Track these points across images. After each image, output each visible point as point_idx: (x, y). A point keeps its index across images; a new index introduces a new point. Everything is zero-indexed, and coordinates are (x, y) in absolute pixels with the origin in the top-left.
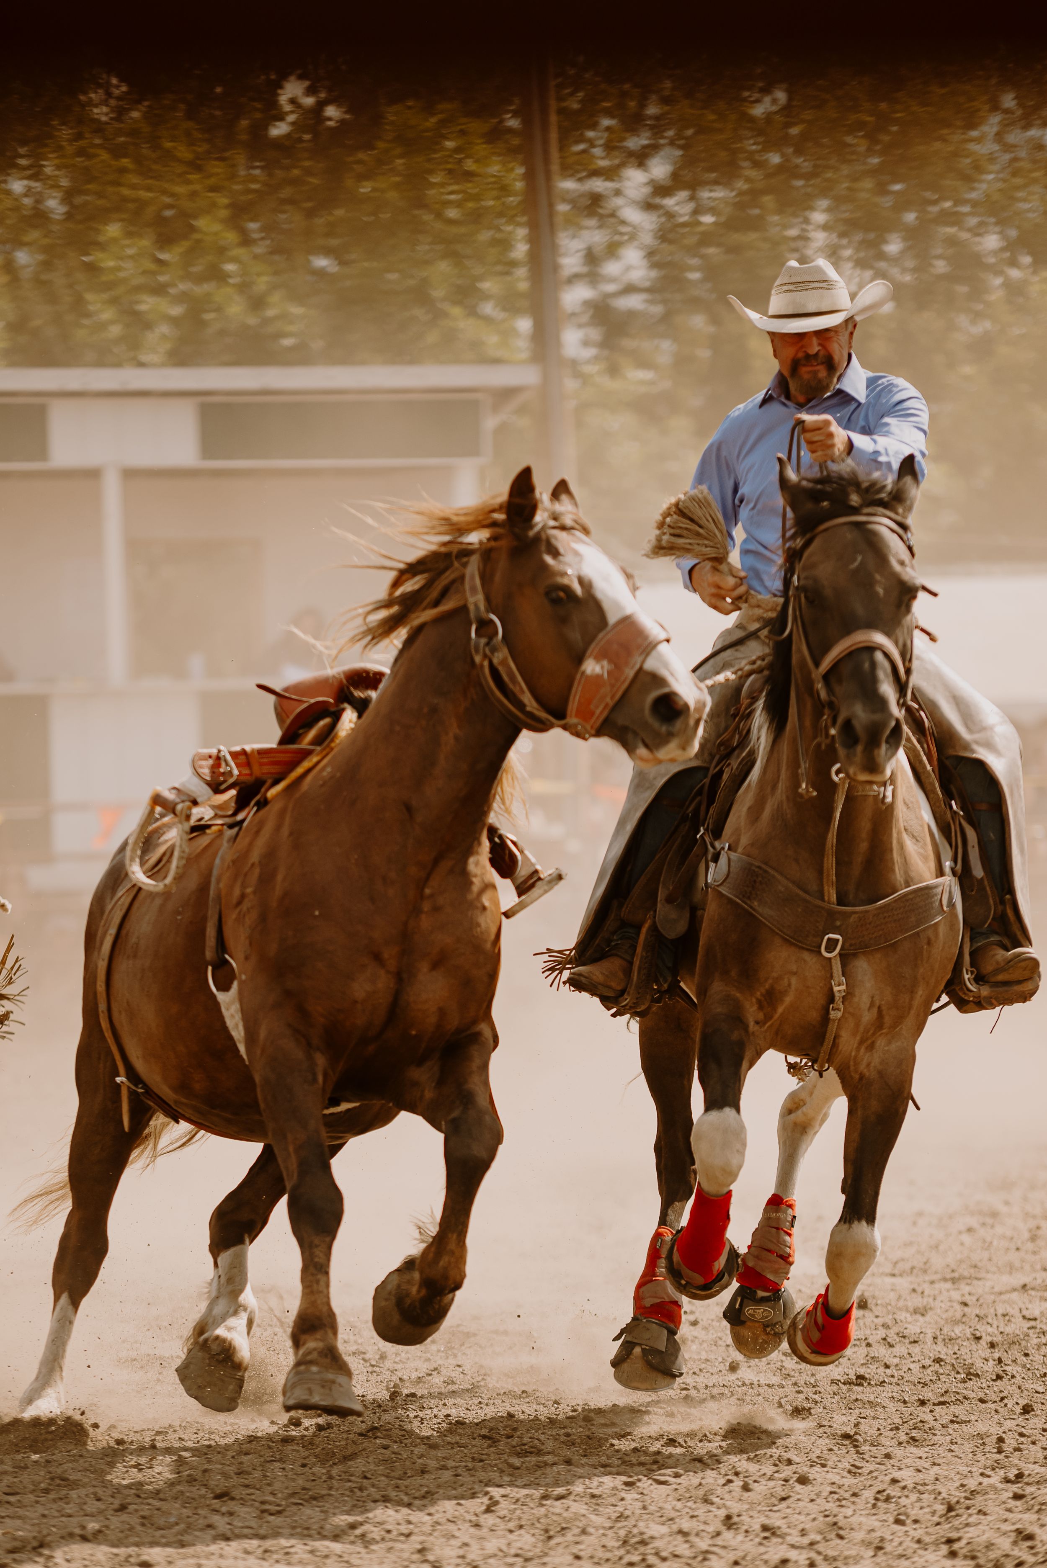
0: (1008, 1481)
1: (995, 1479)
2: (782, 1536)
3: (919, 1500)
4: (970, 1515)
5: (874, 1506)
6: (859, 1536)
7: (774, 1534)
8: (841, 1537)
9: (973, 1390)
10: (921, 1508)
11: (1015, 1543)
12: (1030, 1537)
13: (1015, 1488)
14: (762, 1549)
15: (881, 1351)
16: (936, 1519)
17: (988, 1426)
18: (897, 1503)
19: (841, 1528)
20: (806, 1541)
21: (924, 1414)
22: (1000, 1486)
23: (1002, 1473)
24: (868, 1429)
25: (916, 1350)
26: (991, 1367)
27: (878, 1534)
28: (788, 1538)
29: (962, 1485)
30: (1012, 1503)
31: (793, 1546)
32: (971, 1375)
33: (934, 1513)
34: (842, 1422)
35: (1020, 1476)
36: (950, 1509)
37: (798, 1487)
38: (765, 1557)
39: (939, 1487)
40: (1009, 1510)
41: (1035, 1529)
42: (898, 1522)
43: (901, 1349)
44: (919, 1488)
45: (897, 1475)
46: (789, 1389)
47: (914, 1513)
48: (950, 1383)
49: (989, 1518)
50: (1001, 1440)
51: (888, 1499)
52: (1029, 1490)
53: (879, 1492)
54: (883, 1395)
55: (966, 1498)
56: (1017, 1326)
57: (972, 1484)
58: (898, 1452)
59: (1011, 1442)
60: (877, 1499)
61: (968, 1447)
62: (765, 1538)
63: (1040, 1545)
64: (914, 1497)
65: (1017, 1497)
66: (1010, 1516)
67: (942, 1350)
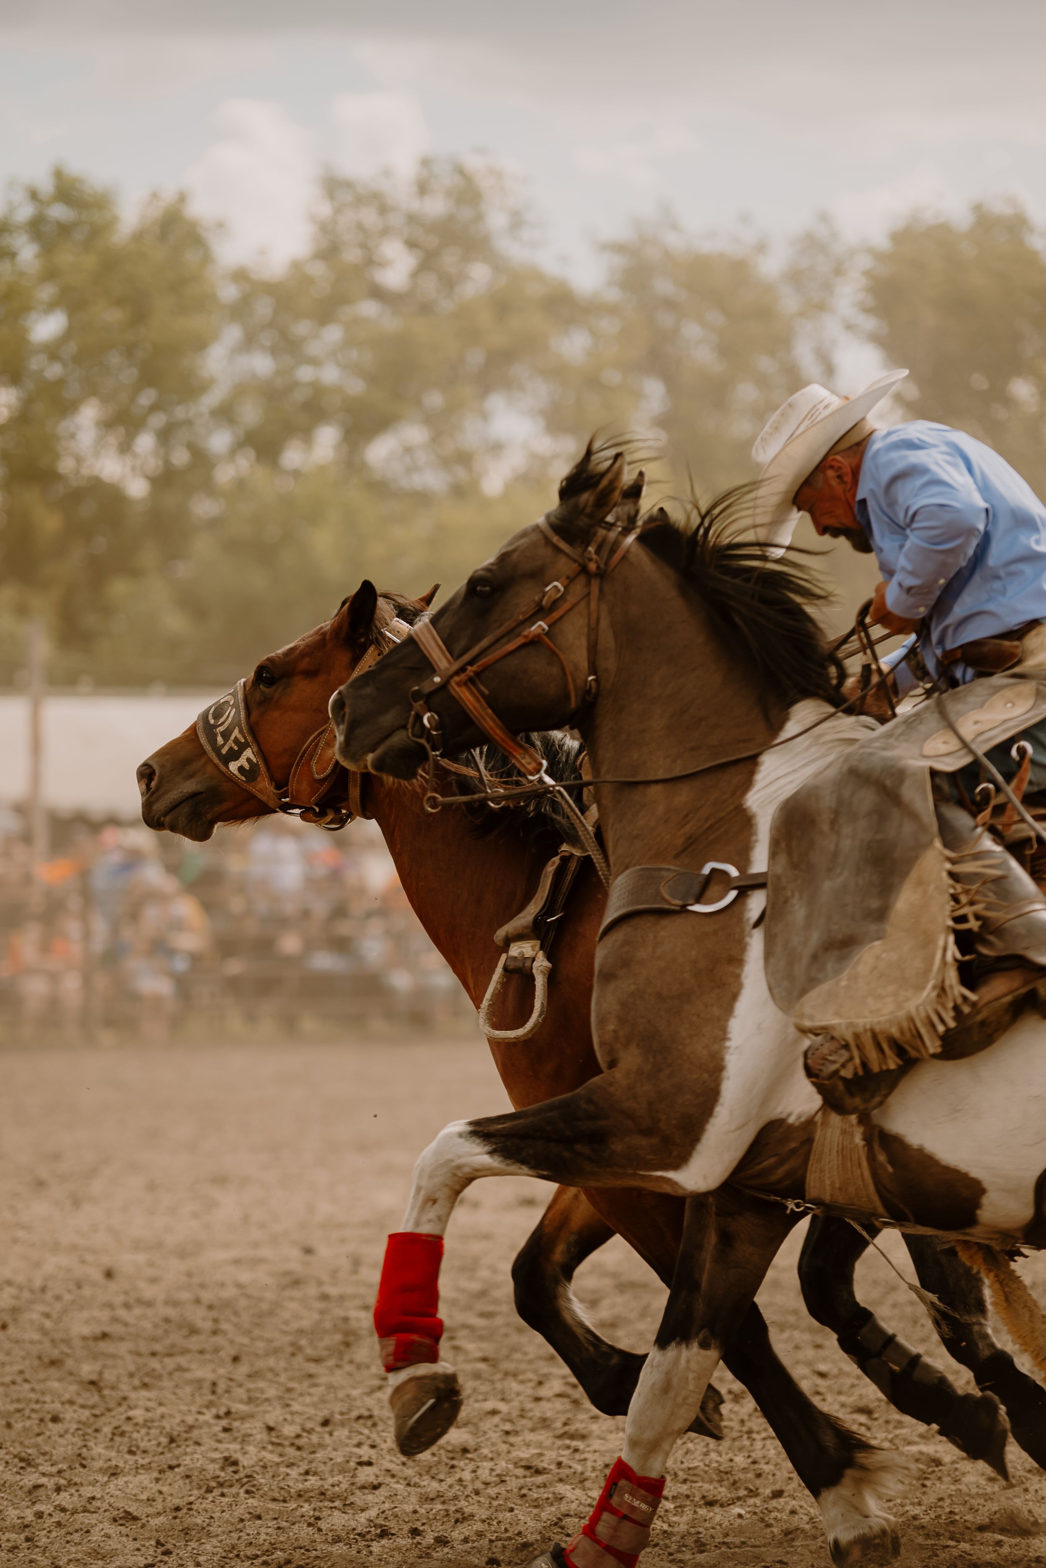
0: (218, 1417)
1: (208, 1416)
2: (36, 1466)
3: (148, 1434)
4: (188, 1446)
5: (112, 1440)
6: (100, 1464)
7: (29, 1464)
8: (84, 1466)
9: (194, 1343)
10: (149, 1440)
11: (223, 1469)
12: (235, 1463)
13: (224, 1423)
14: (18, 1477)
15: (122, 1313)
16: (160, 1450)
17: (203, 1372)
18: (130, 1437)
19: (84, 1459)
20: (54, 1470)
21: (155, 1364)
22: (213, 1421)
23: (214, 1411)
24: (109, 1376)
25: (150, 1312)
26: (208, 1325)
27: (114, 1463)
28: (41, 1468)
29: (183, 1421)
30: (222, 1435)
31: (44, 1474)
32: (193, 1331)
33: (159, 1444)
34: (88, 1370)
35: (228, 1413)
36: (172, 1440)
37: (51, 1425)
38: (21, 1483)
39: (165, 1423)
40: (219, 1441)
41: (238, 1456)
42: (131, 1452)
43: (137, 1311)
44: (147, 1424)
45: (131, 1413)
46: (47, 1345)
47: (143, 1445)
48: (176, 1338)
49: (203, 1448)
50: (214, 1384)
51: (122, 1434)
52: (236, 1424)
53: (116, 1428)
54: (123, 1348)
55: (186, 1432)
56: (230, 1292)
57: (190, 1420)
58: (133, 1395)
59: (222, 1386)
60: (113, 1434)
61: (188, 1390)
62: (22, 1468)
63: (241, 1469)
64: (143, 1431)
65: (226, 1430)
66: (220, 1446)
67: (171, 1312)
